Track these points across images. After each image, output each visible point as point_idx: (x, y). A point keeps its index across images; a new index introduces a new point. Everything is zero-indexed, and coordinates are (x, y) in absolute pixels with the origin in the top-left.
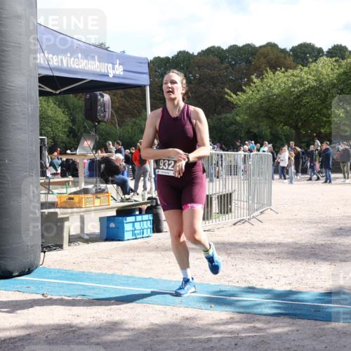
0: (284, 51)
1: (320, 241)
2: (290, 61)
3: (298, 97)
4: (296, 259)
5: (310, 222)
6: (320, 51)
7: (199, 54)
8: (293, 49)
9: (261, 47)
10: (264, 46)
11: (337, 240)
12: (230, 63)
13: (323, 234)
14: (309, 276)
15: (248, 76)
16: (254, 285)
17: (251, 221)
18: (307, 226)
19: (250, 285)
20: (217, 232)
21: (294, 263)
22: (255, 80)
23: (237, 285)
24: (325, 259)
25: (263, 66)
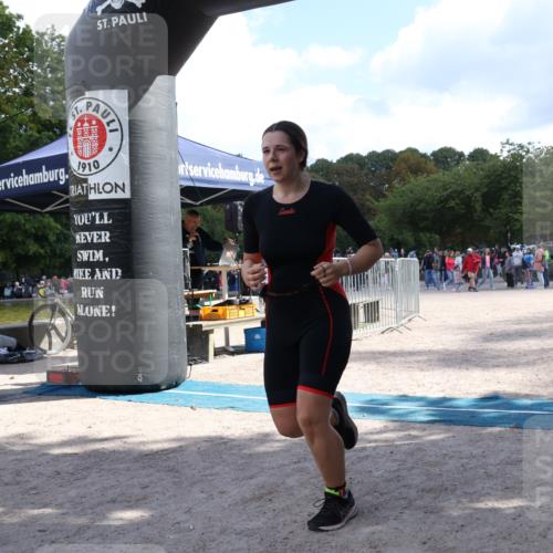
0: (424, 156)
1: (471, 347)
2: (431, 165)
3: (441, 202)
4: (449, 366)
5: (460, 328)
6: (461, 154)
7: (338, 161)
8: (434, 154)
9: (401, 152)
10: (404, 152)
11: (490, 345)
12: (369, 169)
13: (473, 339)
14: (462, 382)
15: (389, 181)
16: (406, 393)
17: (401, 329)
18: (456, 332)
19: (401, 393)
20: (365, 341)
21: (447, 369)
22: (397, 185)
23: (389, 393)
24: (477, 365)
25: (404, 171)
